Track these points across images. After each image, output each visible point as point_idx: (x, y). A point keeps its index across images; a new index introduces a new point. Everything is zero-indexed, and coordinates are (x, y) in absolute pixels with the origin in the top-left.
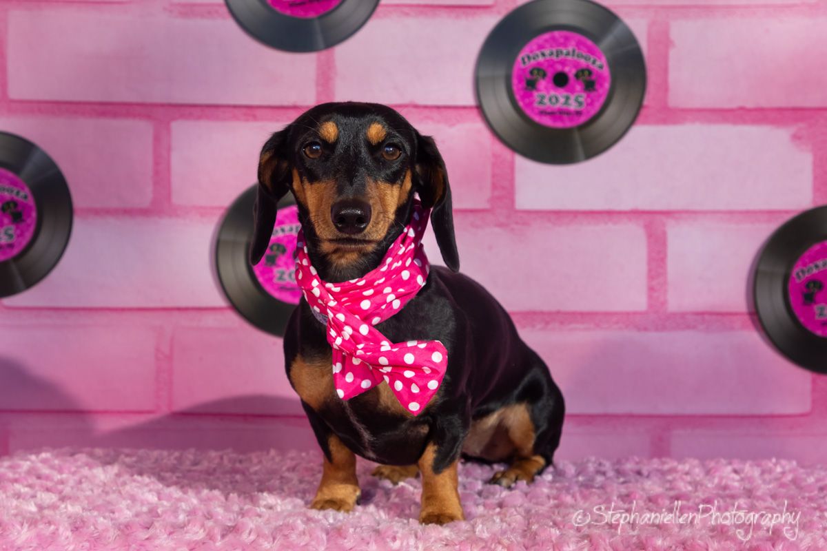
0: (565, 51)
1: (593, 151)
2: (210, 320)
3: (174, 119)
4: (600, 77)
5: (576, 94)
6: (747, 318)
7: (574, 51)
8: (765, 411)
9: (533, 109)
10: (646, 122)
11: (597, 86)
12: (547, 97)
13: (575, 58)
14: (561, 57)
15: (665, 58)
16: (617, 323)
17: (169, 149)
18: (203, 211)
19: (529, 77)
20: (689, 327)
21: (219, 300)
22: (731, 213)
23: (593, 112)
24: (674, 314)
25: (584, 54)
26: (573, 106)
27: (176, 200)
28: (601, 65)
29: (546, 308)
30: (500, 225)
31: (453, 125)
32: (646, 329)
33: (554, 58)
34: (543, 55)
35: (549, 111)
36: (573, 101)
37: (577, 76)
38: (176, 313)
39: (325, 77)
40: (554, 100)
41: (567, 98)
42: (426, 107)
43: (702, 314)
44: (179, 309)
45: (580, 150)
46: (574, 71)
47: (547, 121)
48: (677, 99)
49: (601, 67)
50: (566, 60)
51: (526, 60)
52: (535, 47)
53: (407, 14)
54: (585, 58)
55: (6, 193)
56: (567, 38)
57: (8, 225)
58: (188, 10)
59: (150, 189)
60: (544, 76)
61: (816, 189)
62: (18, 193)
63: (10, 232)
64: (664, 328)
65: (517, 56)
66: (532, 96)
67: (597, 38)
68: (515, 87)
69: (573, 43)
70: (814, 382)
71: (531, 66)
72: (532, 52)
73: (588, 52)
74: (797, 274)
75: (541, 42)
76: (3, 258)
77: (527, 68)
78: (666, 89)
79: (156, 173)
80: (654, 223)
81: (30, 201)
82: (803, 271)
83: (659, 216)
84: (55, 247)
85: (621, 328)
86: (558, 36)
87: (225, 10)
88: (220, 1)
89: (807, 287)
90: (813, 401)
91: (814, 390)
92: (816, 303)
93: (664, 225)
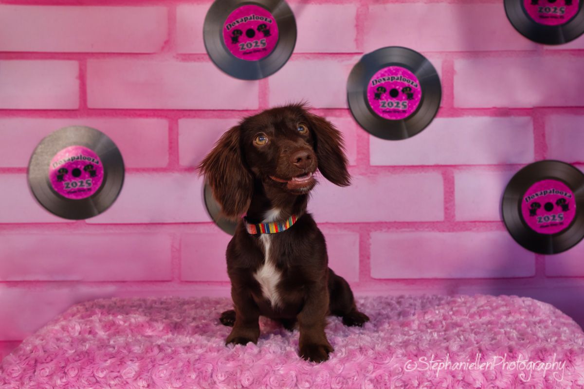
0: (396, 78)
1: (412, 133)
2: (202, 229)
3: (180, 118)
4: (415, 90)
5: (403, 101)
6: (501, 223)
7: (401, 77)
9: (379, 110)
10: (442, 116)
11: (414, 97)
13: (402, 81)
14: (393, 81)
15: (452, 81)
16: (427, 228)
17: (177, 134)
19: (376, 92)
20: (467, 230)
21: (207, 219)
22: (490, 165)
23: (412, 111)
24: (459, 222)
25: (407, 79)
26: (401, 108)
27: (181, 163)
28: (416, 85)
29: (388, 220)
30: (362, 174)
32: (444, 231)
33: (390, 81)
34: (384, 79)
35: (388, 110)
36: (401, 105)
37: (403, 91)
38: (182, 226)
39: (264, 94)
40: (390, 105)
41: (398, 104)
42: (320, 109)
43: (475, 222)
44: (184, 223)
45: (405, 132)
46: (401, 88)
47: (387, 117)
48: (459, 103)
49: (416, 86)
50: (397, 82)
51: (375, 83)
52: (379, 75)
53: (308, 58)
54: (407, 81)
55: (87, 160)
56: (397, 70)
57: (88, 178)
58: (187, 57)
59: (167, 157)
60: (385, 91)
61: (536, 152)
62: (93, 160)
63: (89, 182)
64: (453, 230)
65: (370, 80)
66: (379, 103)
67: (413, 70)
68: (368, 98)
69: (401, 73)
70: (537, 259)
71: (377, 86)
72: (378, 78)
73: (409, 78)
74: (526, 199)
75: (383, 72)
76: (85, 197)
77: (375, 87)
78: (453, 98)
79: (170, 148)
80: (447, 172)
81: (100, 164)
82: (529, 197)
83: (449, 168)
84: (115, 190)
85: (430, 231)
86: (392, 69)
87: (207, 57)
88: (205, 52)
89: (532, 205)
90: (537, 269)
91: (537, 263)
92: (537, 215)
93: (453, 173)
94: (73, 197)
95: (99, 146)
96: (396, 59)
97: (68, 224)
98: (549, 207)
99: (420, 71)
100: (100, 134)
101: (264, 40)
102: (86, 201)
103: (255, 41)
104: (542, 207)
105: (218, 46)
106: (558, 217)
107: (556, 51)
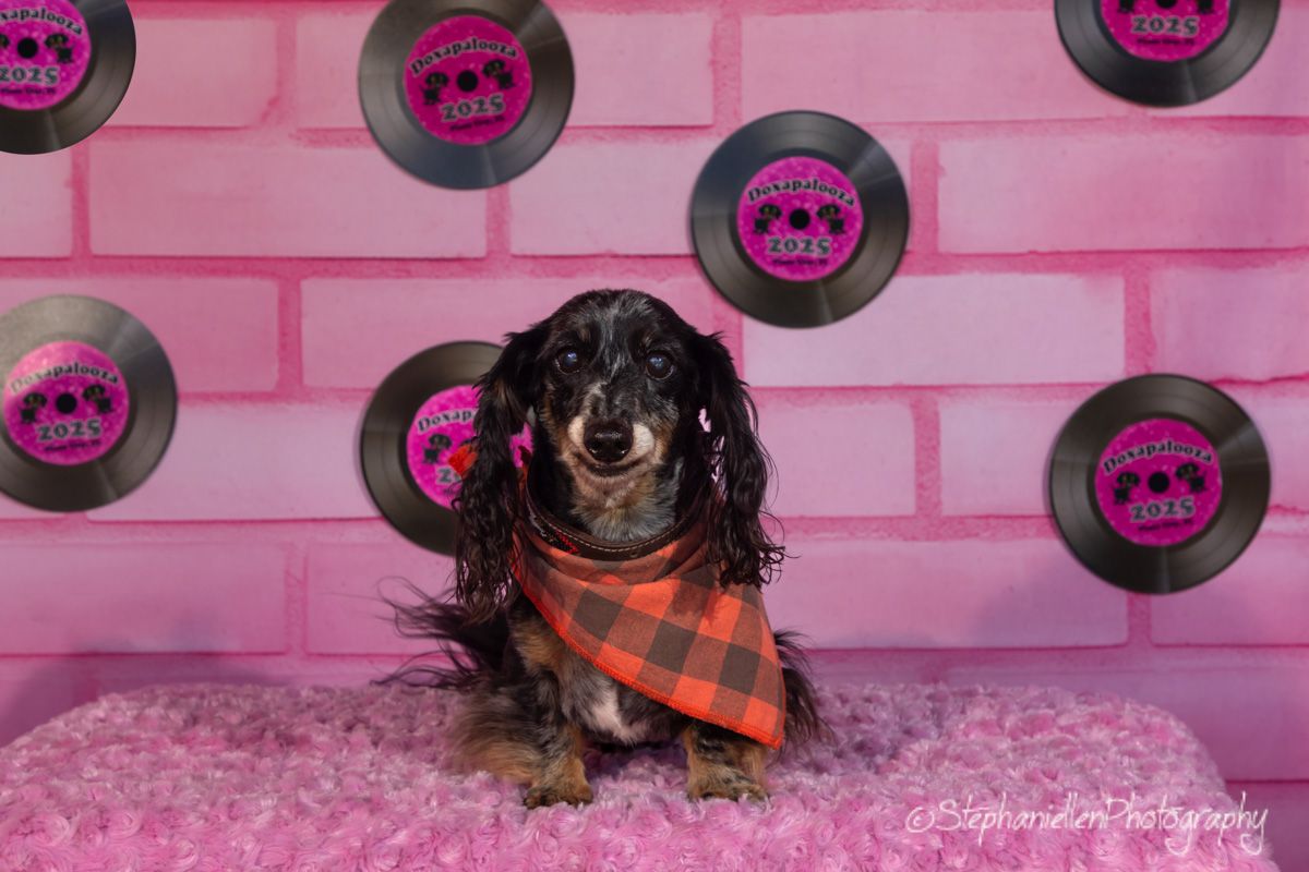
0: (804, 183)
1: (843, 309)
2: (355, 534)
3: (306, 277)
4: (849, 213)
5: (820, 238)
6: (1046, 520)
7: (816, 182)
8: (1069, 641)
9: (764, 258)
10: (908, 273)
11: (845, 227)
12: (783, 242)
13: (818, 191)
14: (798, 191)
15: (934, 189)
16: (877, 530)
17: (299, 315)
18: (343, 394)
19: (759, 216)
20: (969, 535)
21: (369, 510)
22: (1021, 386)
23: (842, 260)
24: (951, 519)
25: (829, 187)
26: (816, 253)
27: (308, 380)
28: (849, 200)
29: (784, 513)
31: (663, 280)
32: (914, 538)
33: (791, 191)
34: (776, 187)
35: (785, 259)
37: (820, 214)
38: (310, 526)
39: (498, 222)
40: (791, 246)
41: (808, 243)
42: (628, 257)
43: (987, 517)
44: (314, 520)
45: (826, 309)
46: (816, 208)
47: (783, 273)
48: (949, 241)
49: (851, 203)
50: (806, 194)
51: (755, 195)
52: (765, 178)
53: (601, 139)
54: (830, 192)
55: (89, 375)
56: (806, 166)
57: (92, 416)
58: (321, 137)
59: (275, 367)
60: (778, 215)
61: (1129, 355)
62: (105, 374)
63: (96, 425)
64: (937, 537)
65: (743, 188)
66: (764, 241)
67: (844, 166)
68: (740, 230)
69: (815, 172)
70: (1131, 603)
71: (760, 202)
72: (762, 183)
73: (834, 183)
74: (1106, 464)
75: (773, 171)
76: (86, 458)
77: (754, 206)
78: (936, 230)
79: (283, 346)
80: (922, 400)
81: (122, 385)
82: (1113, 461)
83: (929, 393)
84: (155, 444)
85: (882, 538)
86: (795, 164)
87: (367, 136)
88: (362, 124)
89: (1119, 480)
90: (1131, 629)
91: (1131, 614)
92: (1131, 501)
93: (936, 404)
94: (56, 459)
95: (119, 342)
96: (804, 141)
97: (45, 521)
98: (1159, 484)
99: (861, 167)
100: (122, 314)
101: (499, 97)
102: (87, 468)
103: (477, 99)
104: (1144, 484)
105: (393, 112)
106: (1181, 507)
107: (1175, 121)
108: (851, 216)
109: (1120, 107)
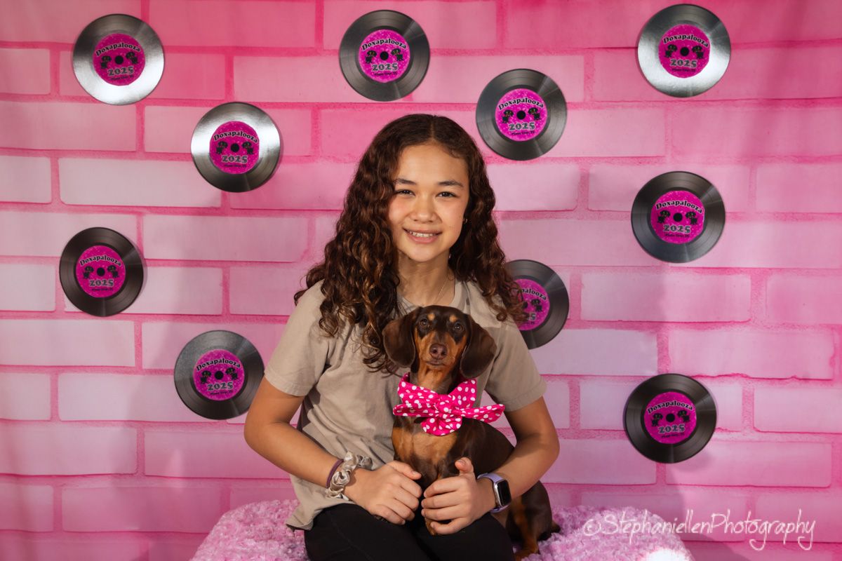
1: (541, 343)
5: (532, 313)
6: (623, 432)
7: (530, 290)
8: (632, 482)
10: (567, 328)
11: (542, 309)
13: (531, 293)
15: (580, 294)
20: (591, 437)
22: (614, 377)
23: (540, 322)
24: (584, 430)
25: (536, 292)
26: (530, 319)
28: (544, 297)
32: (568, 438)
36: (530, 316)
37: (532, 303)
43: (599, 430)
45: (534, 342)
46: (530, 301)
48: (585, 315)
49: (545, 299)
50: (526, 295)
54: (536, 294)
55: (229, 364)
56: (527, 283)
57: (230, 380)
61: (659, 365)
62: (235, 364)
63: (231, 384)
64: (578, 438)
67: (542, 284)
69: (530, 286)
70: (658, 467)
73: (538, 290)
74: (649, 410)
76: (227, 398)
78: (580, 311)
80: (573, 381)
81: (242, 368)
82: (652, 409)
83: (576, 378)
86: (522, 282)
89: (654, 417)
90: (657, 477)
91: (658, 471)
92: (659, 425)
93: (579, 382)
94: (215, 398)
95: (240, 351)
96: (526, 272)
97: (210, 423)
98: (670, 419)
99: (549, 284)
100: (242, 339)
102: (226, 402)
104: (664, 418)
106: (679, 428)
107: (680, 268)
108: (544, 304)
109: (658, 262)
